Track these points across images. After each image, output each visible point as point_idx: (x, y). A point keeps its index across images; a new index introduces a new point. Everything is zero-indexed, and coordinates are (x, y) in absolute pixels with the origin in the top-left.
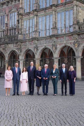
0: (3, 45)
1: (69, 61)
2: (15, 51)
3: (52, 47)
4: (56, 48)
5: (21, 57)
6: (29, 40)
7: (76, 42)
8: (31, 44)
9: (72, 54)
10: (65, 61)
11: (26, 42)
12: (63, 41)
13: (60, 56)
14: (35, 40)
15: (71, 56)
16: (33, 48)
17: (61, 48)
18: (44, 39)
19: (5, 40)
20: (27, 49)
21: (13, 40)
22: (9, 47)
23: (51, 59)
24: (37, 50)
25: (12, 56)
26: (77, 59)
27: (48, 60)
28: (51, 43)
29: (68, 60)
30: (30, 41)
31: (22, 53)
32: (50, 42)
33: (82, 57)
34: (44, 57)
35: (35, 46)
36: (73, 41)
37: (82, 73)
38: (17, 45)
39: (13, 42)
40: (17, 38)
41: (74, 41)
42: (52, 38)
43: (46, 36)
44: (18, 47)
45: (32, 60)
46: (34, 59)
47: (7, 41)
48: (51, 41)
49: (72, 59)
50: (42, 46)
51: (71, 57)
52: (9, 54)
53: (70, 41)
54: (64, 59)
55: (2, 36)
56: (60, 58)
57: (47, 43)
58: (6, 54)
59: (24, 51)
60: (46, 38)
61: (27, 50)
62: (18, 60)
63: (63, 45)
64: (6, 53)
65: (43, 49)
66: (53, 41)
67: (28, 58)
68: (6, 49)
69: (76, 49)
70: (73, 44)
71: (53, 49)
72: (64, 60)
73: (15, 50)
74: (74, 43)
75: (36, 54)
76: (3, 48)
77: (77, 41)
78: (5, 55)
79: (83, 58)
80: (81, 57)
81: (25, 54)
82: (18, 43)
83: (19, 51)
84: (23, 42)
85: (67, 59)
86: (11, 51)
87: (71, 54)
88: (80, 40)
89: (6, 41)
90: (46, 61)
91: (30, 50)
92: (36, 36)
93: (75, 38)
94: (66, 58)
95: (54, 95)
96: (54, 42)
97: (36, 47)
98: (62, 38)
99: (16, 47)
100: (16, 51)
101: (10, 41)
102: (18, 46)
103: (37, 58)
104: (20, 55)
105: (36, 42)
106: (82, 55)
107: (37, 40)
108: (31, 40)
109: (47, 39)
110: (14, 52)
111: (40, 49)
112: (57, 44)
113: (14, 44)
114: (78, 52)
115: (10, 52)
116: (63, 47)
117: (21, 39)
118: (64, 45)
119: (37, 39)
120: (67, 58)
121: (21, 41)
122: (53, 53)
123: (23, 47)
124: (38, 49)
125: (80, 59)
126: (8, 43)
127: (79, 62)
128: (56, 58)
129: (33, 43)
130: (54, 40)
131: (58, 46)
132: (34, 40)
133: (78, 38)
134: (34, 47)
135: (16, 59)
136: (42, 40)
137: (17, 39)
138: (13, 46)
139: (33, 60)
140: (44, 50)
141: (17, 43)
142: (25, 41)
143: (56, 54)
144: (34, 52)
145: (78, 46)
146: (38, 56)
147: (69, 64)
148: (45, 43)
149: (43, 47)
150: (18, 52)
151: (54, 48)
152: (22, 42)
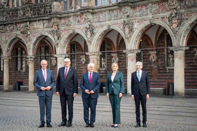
0: (22, 25)
1: (159, 58)
2: (46, 36)
3: (124, 28)
4: (131, 30)
5: (59, 48)
6: (76, 14)
7: (174, 15)
8: (78, 21)
9: (166, 42)
10: (151, 57)
11: (69, 17)
12: (147, 15)
13: (140, 47)
14: (88, 12)
15: (164, 45)
16: (84, 31)
17: (142, 30)
18: (105, 11)
19: (24, 14)
20: (71, 32)
21: (42, 12)
22: (34, 29)
23: (121, 54)
24: (92, 33)
25: (43, 47)
26: (175, 52)
27: (116, 55)
28: (121, 18)
29: (157, 55)
30: (77, 16)
31: (62, 42)
32: (120, 16)
33: (188, 48)
34: (107, 49)
35: (88, 26)
36: (167, 14)
37: (185, 82)
38: (51, 24)
39: (42, 18)
40: (51, 8)
41: (170, 13)
42: (123, 9)
43: (111, 5)
44: (53, 29)
45: (83, 54)
46: (87, 54)
47: (29, 14)
48: (120, 14)
49: (165, 53)
50: (102, 26)
51: (164, 49)
52: (35, 44)
53: (162, 15)
54: (150, 53)
55: (20, 5)
56: (139, 51)
57: (113, 19)
58: (29, 43)
59: (65, 36)
60: (110, 8)
61: (71, 35)
62: (53, 56)
63: (147, 23)
64: (28, 40)
65: (105, 31)
66: (126, 15)
67: (74, 50)
68: (29, 33)
69: (173, 30)
70: (167, 20)
71: (124, 31)
72: (150, 55)
73: (46, 34)
74: (170, 19)
75: (90, 42)
76: (22, 30)
77: (176, 14)
78: (27, 45)
79: (189, 50)
80: (184, 49)
81: (68, 43)
82: (53, 21)
83: (56, 37)
84: (63, 18)
85: (155, 52)
86: (40, 37)
87: (164, 42)
88: (183, 11)
89: (27, 15)
90: (112, 57)
91: (78, 34)
92: (90, 5)
93: (173, 7)
94: (152, 50)
95: (113, 126)
96: (128, 16)
97: (89, 28)
98: (144, 8)
99: (49, 27)
100: (50, 36)
101: (37, 16)
102: (52, 27)
103: (91, 51)
104: (57, 44)
105: (90, 17)
106: (188, 44)
107: (92, 13)
108: (79, 13)
109: (112, 10)
110: (44, 38)
111: (99, 32)
112: (134, 21)
113: (44, 21)
114: (178, 37)
115: (37, 40)
116: (146, 27)
117: (58, 11)
118: (149, 23)
119: (91, 11)
120: (156, 50)
121: (59, 16)
122: (126, 40)
123: (62, 28)
124: (94, 32)
125: (183, 52)
126: (32, 19)
127: (180, 58)
128: (131, 51)
129: (82, 21)
130: (126, 13)
131: (136, 25)
132: (85, 13)
133: (179, 7)
134: (86, 28)
135: (51, 53)
136: (101, 12)
137: (50, 12)
138: (42, 27)
139: (85, 54)
140: (107, 34)
141: (49, 20)
142: (67, 15)
143: (130, 43)
144: (86, 39)
145: (179, 25)
146: (94, 47)
147: (160, 62)
148: (109, 20)
149: (105, 28)
150: (53, 39)
151: (127, 30)
152: (60, 18)
